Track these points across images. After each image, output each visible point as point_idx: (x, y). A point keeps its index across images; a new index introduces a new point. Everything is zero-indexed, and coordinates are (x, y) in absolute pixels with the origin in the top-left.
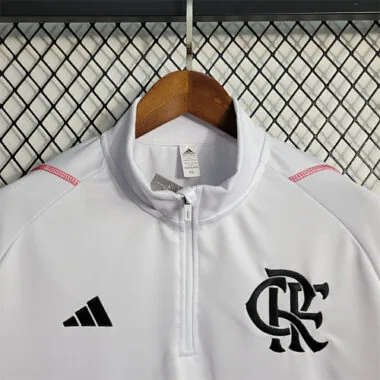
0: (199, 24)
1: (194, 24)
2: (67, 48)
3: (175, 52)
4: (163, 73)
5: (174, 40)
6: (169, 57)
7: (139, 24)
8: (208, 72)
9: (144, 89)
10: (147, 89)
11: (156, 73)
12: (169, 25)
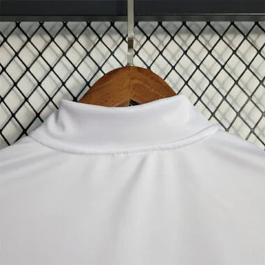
0: (140, 24)
1: (136, 24)
2: (17, 45)
3: (118, 50)
4: (106, 69)
5: (118, 38)
6: (112, 54)
7: (85, 23)
8: (149, 68)
9: (88, 84)
10: (91, 84)
11: (100, 69)
12: (112, 24)
